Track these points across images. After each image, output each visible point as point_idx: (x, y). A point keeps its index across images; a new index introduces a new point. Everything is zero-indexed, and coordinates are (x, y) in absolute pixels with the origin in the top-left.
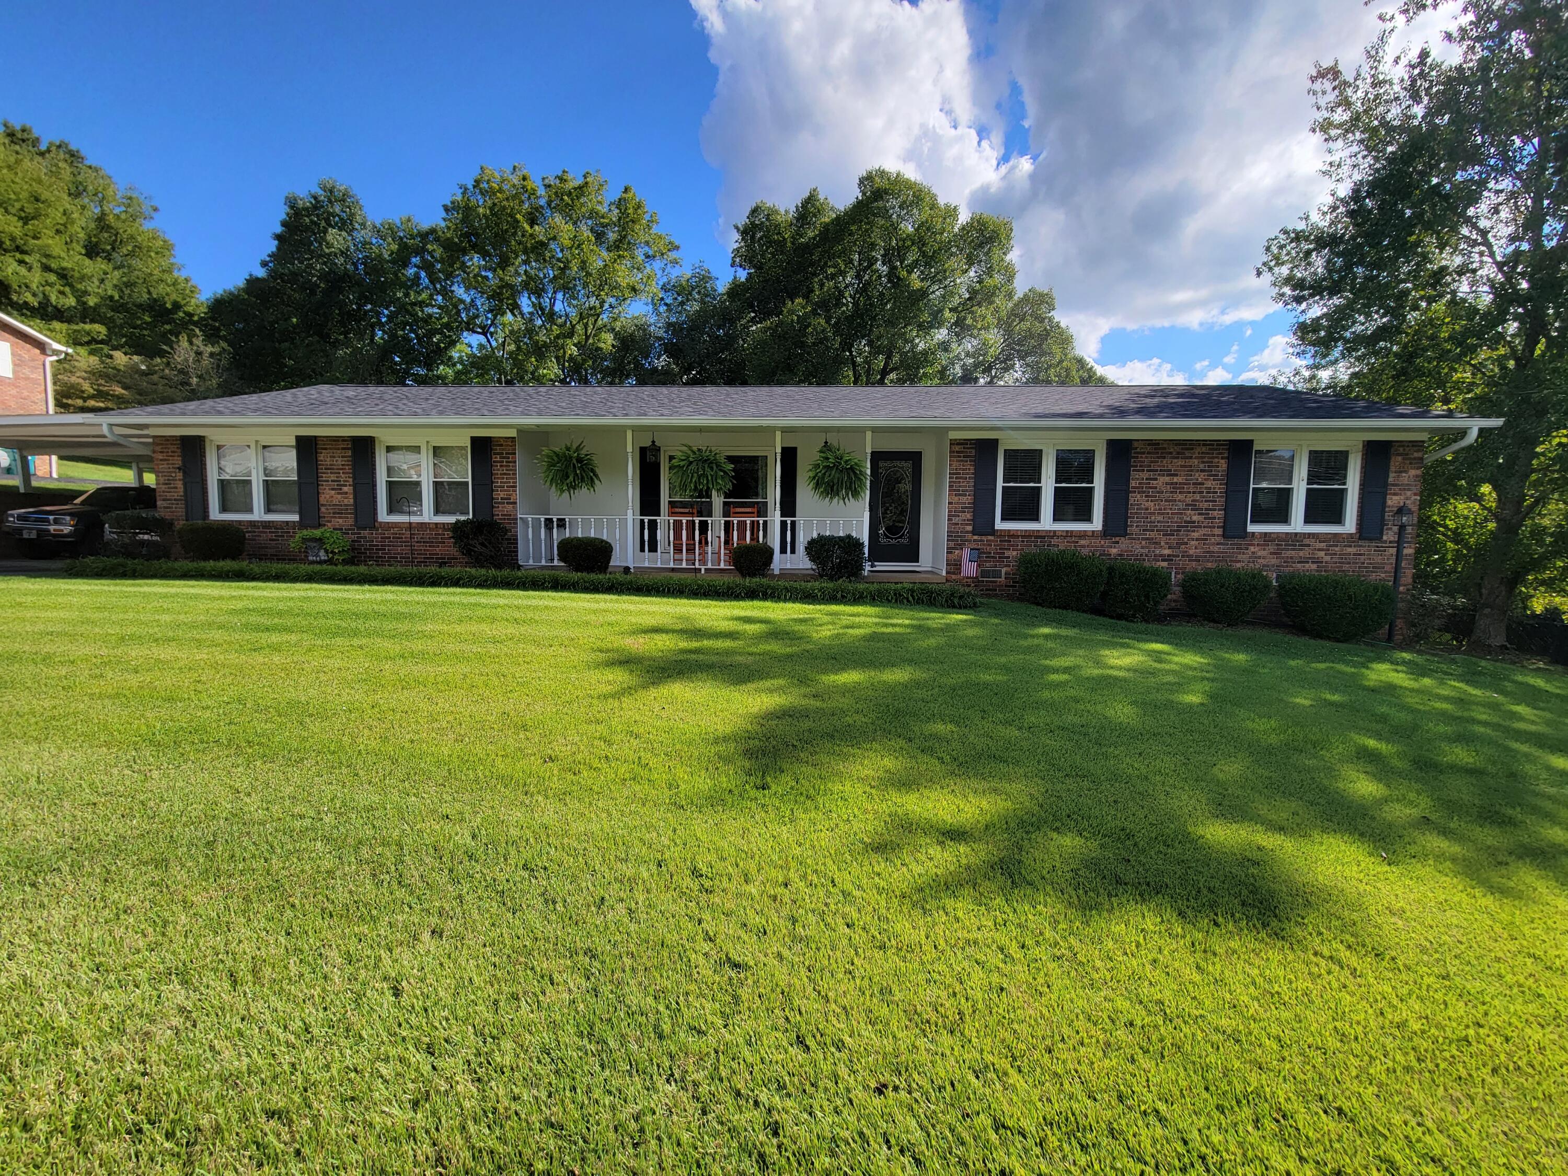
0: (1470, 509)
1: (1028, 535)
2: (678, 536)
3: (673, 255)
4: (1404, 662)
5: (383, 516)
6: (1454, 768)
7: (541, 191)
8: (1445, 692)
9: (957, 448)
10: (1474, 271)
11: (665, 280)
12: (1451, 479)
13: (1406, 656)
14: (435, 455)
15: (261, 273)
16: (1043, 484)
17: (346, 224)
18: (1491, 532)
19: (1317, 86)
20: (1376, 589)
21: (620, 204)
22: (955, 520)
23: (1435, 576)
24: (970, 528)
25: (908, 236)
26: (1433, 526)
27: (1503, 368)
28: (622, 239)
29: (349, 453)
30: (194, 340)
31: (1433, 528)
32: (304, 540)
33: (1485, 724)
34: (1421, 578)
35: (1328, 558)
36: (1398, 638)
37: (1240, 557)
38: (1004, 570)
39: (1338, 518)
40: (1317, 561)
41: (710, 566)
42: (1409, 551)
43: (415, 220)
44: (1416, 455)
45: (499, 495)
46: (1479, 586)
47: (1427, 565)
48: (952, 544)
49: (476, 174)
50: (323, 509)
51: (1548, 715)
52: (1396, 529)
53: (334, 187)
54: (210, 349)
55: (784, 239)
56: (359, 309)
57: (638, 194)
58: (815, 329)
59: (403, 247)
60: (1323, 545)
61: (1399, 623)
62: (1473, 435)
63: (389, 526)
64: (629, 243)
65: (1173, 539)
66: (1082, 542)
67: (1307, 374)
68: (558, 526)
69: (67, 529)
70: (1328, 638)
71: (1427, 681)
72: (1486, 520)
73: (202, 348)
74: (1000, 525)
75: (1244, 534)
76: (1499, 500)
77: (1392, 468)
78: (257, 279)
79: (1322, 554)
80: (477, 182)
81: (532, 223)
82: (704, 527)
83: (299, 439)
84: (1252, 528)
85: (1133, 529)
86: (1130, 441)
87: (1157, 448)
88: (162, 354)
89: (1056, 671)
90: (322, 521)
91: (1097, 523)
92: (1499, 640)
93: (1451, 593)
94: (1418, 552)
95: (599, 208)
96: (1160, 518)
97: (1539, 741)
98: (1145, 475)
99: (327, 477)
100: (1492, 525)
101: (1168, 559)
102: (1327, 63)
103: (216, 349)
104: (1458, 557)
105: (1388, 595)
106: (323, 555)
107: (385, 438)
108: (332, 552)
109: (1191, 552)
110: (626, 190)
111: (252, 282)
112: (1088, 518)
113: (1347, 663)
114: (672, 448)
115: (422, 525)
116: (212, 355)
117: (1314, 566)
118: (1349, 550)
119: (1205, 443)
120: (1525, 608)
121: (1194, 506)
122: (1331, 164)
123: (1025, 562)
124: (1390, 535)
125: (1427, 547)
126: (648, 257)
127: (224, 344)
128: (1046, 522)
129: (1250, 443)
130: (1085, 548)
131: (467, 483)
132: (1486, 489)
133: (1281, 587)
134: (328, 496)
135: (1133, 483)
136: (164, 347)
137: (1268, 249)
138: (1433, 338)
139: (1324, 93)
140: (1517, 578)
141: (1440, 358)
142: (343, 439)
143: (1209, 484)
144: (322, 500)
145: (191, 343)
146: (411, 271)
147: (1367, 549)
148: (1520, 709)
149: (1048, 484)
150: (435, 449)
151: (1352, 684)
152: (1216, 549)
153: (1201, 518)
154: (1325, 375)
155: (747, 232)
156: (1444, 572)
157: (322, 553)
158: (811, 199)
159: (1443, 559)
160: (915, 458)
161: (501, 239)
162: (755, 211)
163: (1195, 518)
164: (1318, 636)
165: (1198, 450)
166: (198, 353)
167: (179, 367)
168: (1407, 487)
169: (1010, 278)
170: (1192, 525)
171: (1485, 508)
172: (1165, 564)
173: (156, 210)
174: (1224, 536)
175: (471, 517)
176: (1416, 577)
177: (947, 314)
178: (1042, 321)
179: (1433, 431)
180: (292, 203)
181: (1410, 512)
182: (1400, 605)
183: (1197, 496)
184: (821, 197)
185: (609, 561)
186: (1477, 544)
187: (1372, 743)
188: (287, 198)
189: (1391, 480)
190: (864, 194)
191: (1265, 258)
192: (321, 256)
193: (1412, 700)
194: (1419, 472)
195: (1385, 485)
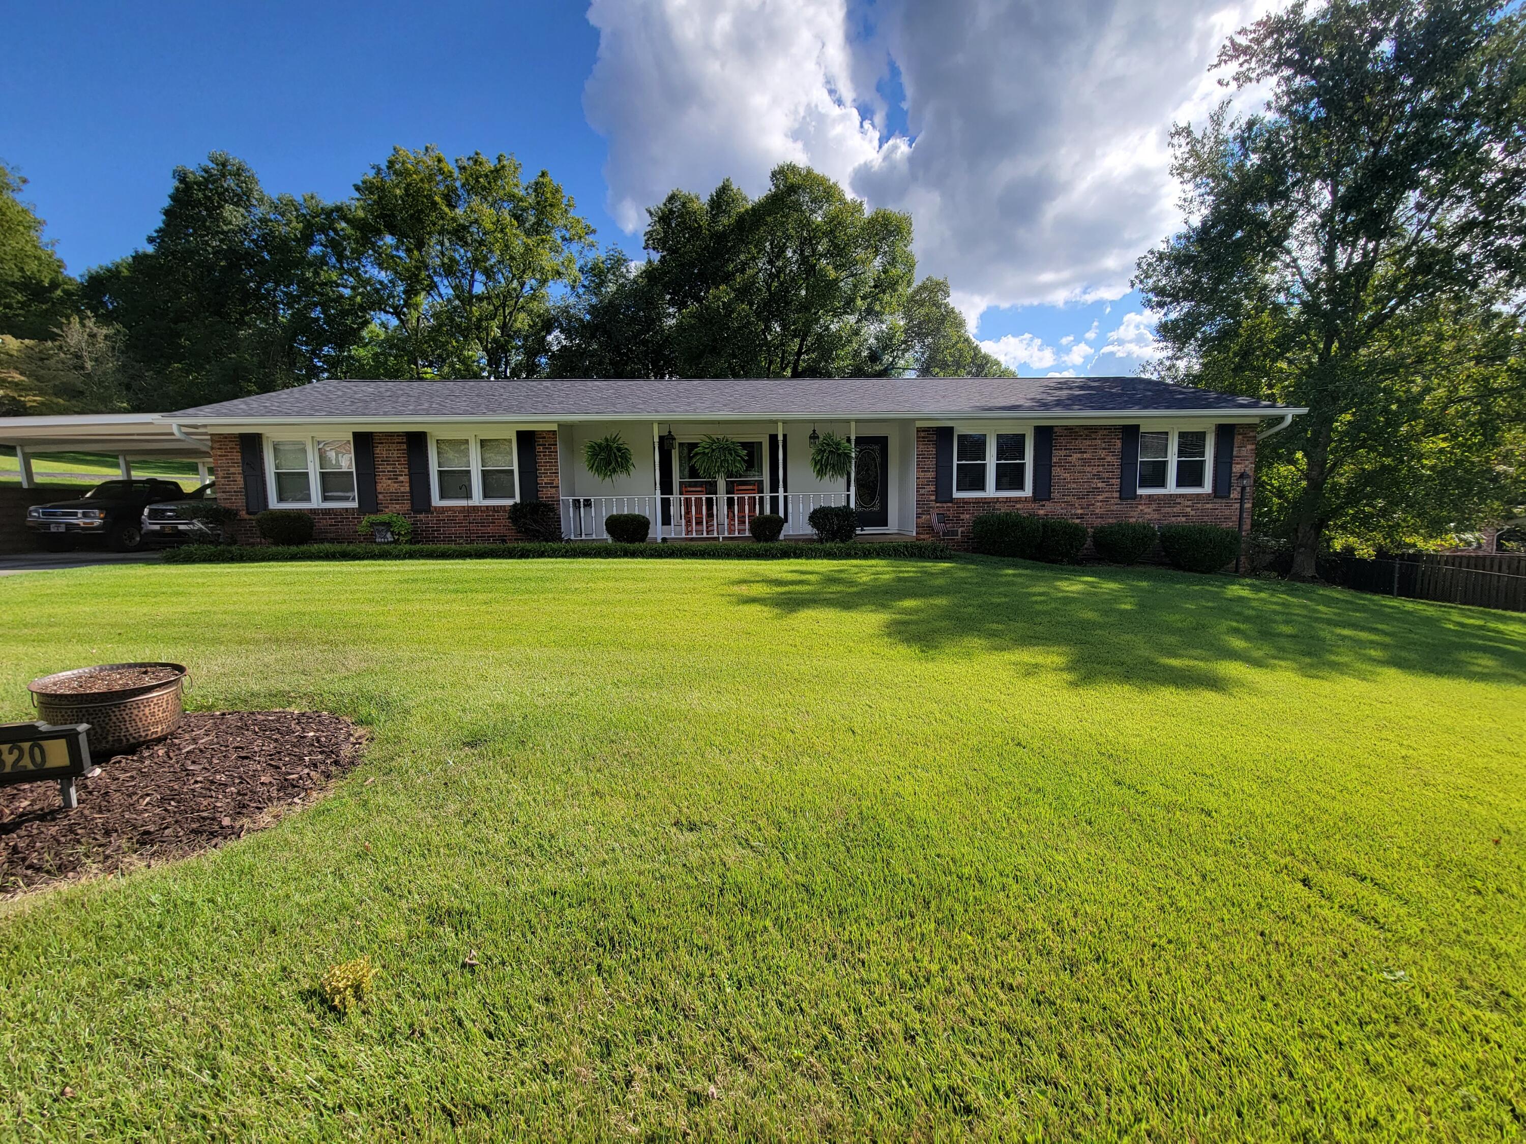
0: (1289, 471)
1: (978, 501)
2: (688, 512)
3: (590, 239)
4: (1248, 585)
5: (436, 501)
6: (1280, 635)
7: (456, 174)
8: (1274, 599)
9: (922, 434)
10: (1288, 289)
11: (582, 262)
12: (1275, 449)
13: (1248, 581)
14: (482, 446)
15: (150, 249)
16: (987, 461)
17: (242, 199)
18: (1304, 489)
19: (1175, 141)
20: (1228, 534)
21: (538, 187)
22: (922, 491)
23: (1265, 525)
24: (933, 498)
25: (818, 226)
26: (1263, 484)
27: (1310, 363)
28: (539, 223)
29: (405, 447)
30: (87, 322)
31: (1263, 487)
32: (372, 524)
33: (1298, 615)
34: (1255, 525)
35: (1193, 513)
36: (1242, 570)
37: (1132, 514)
38: (960, 530)
39: (1199, 483)
40: (1186, 515)
41: (726, 535)
42: (1248, 505)
43: (318, 197)
44: (1251, 434)
45: (544, 480)
46: (1296, 530)
47: (1259, 516)
48: (920, 511)
49: (389, 154)
50: (380, 497)
51: (1337, 611)
52: (1239, 489)
53: (226, 161)
54: (105, 331)
55: (700, 226)
56: (258, 288)
57: (553, 179)
58: (739, 314)
59: (308, 225)
60: (1190, 503)
61: (1243, 558)
62: (1289, 420)
63: (443, 510)
64: (547, 226)
65: (1084, 502)
66: (1018, 506)
67: (1168, 363)
68: (585, 506)
69: (97, 522)
70: (1196, 571)
71: (1263, 595)
72: (1301, 479)
73: (95, 330)
74: (957, 495)
75: (1135, 496)
76: (1308, 464)
77: (1236, 445)
78: (146, 256)
79: (1189, 509)
80: (391, 164)
81: (452, 207)
82: (710, 502)
83: (356, 435)
84: (1140, 491)
85: (1055, 495)
86: (1051, 428)
87: (1072, 432)
88: (53, 337)
89: (1034, 595)
90: (380, 507)
91: (1028, 491)
92: (1310, 572)
93: (1277, 536)
94: (1254, 505)
95: (516, 191)
96: (1074, 486)
97: (1329, 622)
98: (1063, 453)
99: (384, 469)
100: (1304, 483)
101: (1081, 517)
102: (1182, 124)
103: (111, 331)
104: (1281, 508)
105: (1235, 537)
106: (389, 537)
107: (436, 433)
108: (399, 534)
109: (1097, 511)
110: (543, 175)
111: (139, 259)
112: (1021, 487)
113: (1212, 586)
114: (683, 437)
115: (475, 509)
116: (106, 337)
117: (1184, 519)
118: (1208, 506)
119: (1105, 428)
120: (1329, 547)
121: (1098, 476)
122: (1185, 200)
123: (979, 522)
124: (1235, 494)
125: (1260, 502)
126: (564, 239)
127: (119, 326)
128: (991, 491)
129: (1138, 427)
130: (1023, 510)
131: (512, 471)
132: (1299, 455)
133: (1163, 535)
134: (385, 485)
135: (1054, 460)
136: (55, 330)
137: (1139, 265)
138: (1260, 340)
139: (1180, 146)
140: (1322, 524)
141: (1265, 355)
142: (398, 434)
143: (1109, 459)
144: (380, 488)
145: (84, 326)
146: (316, 250)
147: (1220, 504)
148: (1321, 608)
149: (991, 461)
150: (482, 442)
151: (1215, 597)
152: (1115, 507)
153: (1103, 485)
154: (1181, 364)
155: (664, 218)
156: (1271, 521)
157: (389, 535)
158: (724, 189)
159: (1270, 511)
160: (882, 442)
161: (417, 219)
162: (672, 198)
163: (1099, 485)
164: (1190, 570)
165: (1101, 432)
166: (92, 336)
167: (72, 350)
168: (1244, 458)
169: (910, 267)
170: (1097, 491)
171: (1298, 470)
172: (1078, 521)
173: (25, 181)
174: (1120, 498)
175: (518, 499)
176: (1253, 526)
177: (859, 302)
178: (938, 306)
179: (1263, 418)
180: (182, 177)
181: (1248, 477)
182: (1243, 546)
183: (1101, 469)
184: (734, 187)
185: (647, 534)
186: (1294, 498)
187: (1235, 624)
188: (174, 172)
189: (1235, 453)
190: (777, 187)
191: (1137, 273)
192: (217, 233)
193: (1254, 604)
194: (1253, 447)
195: (1231, 457)
